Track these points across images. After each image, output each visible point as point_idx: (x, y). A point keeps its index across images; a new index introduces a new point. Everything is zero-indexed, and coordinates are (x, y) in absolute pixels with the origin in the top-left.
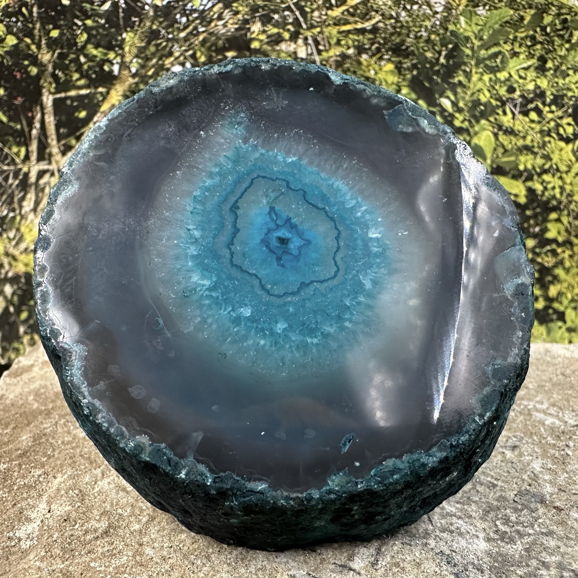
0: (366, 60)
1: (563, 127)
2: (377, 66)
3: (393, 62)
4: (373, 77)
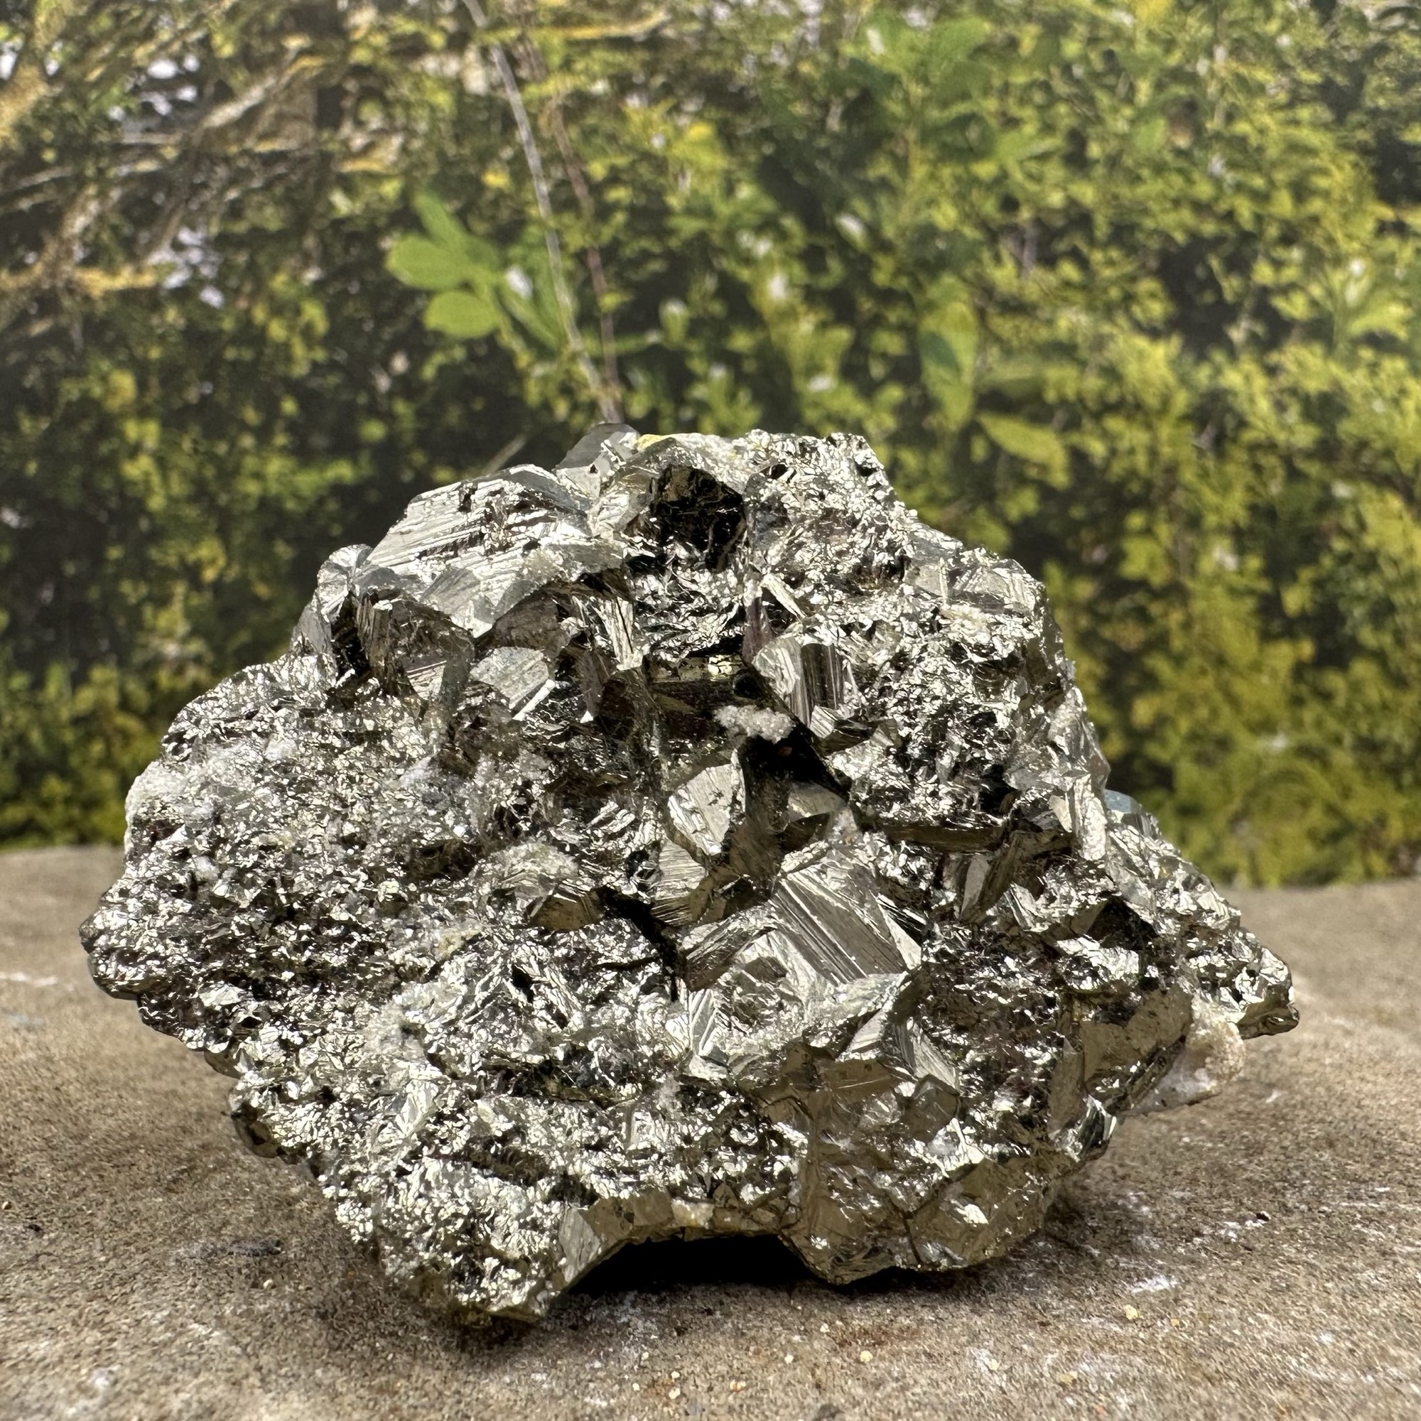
0: (637, 112)
1: (1139, 303)
2: (669, 128)
3: (709, 121)
4: (660, 153)
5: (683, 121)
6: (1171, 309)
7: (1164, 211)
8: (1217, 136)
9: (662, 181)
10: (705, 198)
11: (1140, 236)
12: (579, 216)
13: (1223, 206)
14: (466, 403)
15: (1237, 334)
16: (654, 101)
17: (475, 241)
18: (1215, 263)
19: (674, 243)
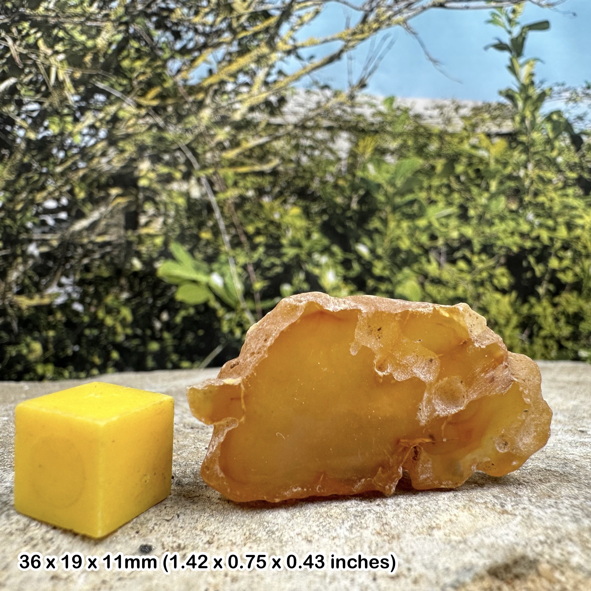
0: (267, 203)
1: (497, 279)
2: (281, 210)
3: (300, 206)
4: (278, 221)
5: (288, 207)
6: (512, 281)
7: (507, 237)
8: (530, 203)
9: (279, 233)
10: (299, 240)
11: (495, 249)
12: (243, 250)
13: (534, 234)
14: (195, 332)
15: (541, 290)
16: (275, 198)
17: (197, 262)
18: (532, 260)
19: (286, 259)
